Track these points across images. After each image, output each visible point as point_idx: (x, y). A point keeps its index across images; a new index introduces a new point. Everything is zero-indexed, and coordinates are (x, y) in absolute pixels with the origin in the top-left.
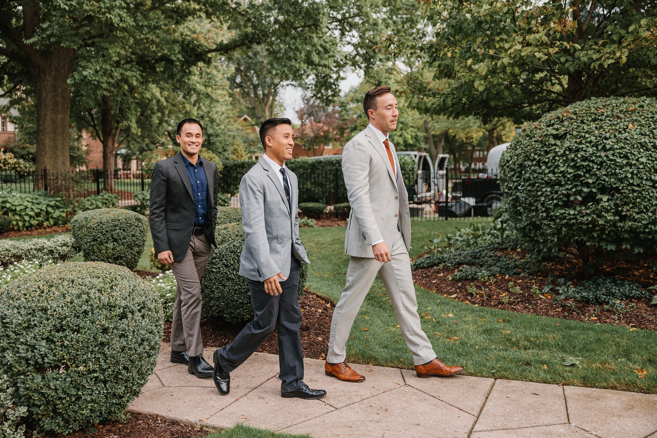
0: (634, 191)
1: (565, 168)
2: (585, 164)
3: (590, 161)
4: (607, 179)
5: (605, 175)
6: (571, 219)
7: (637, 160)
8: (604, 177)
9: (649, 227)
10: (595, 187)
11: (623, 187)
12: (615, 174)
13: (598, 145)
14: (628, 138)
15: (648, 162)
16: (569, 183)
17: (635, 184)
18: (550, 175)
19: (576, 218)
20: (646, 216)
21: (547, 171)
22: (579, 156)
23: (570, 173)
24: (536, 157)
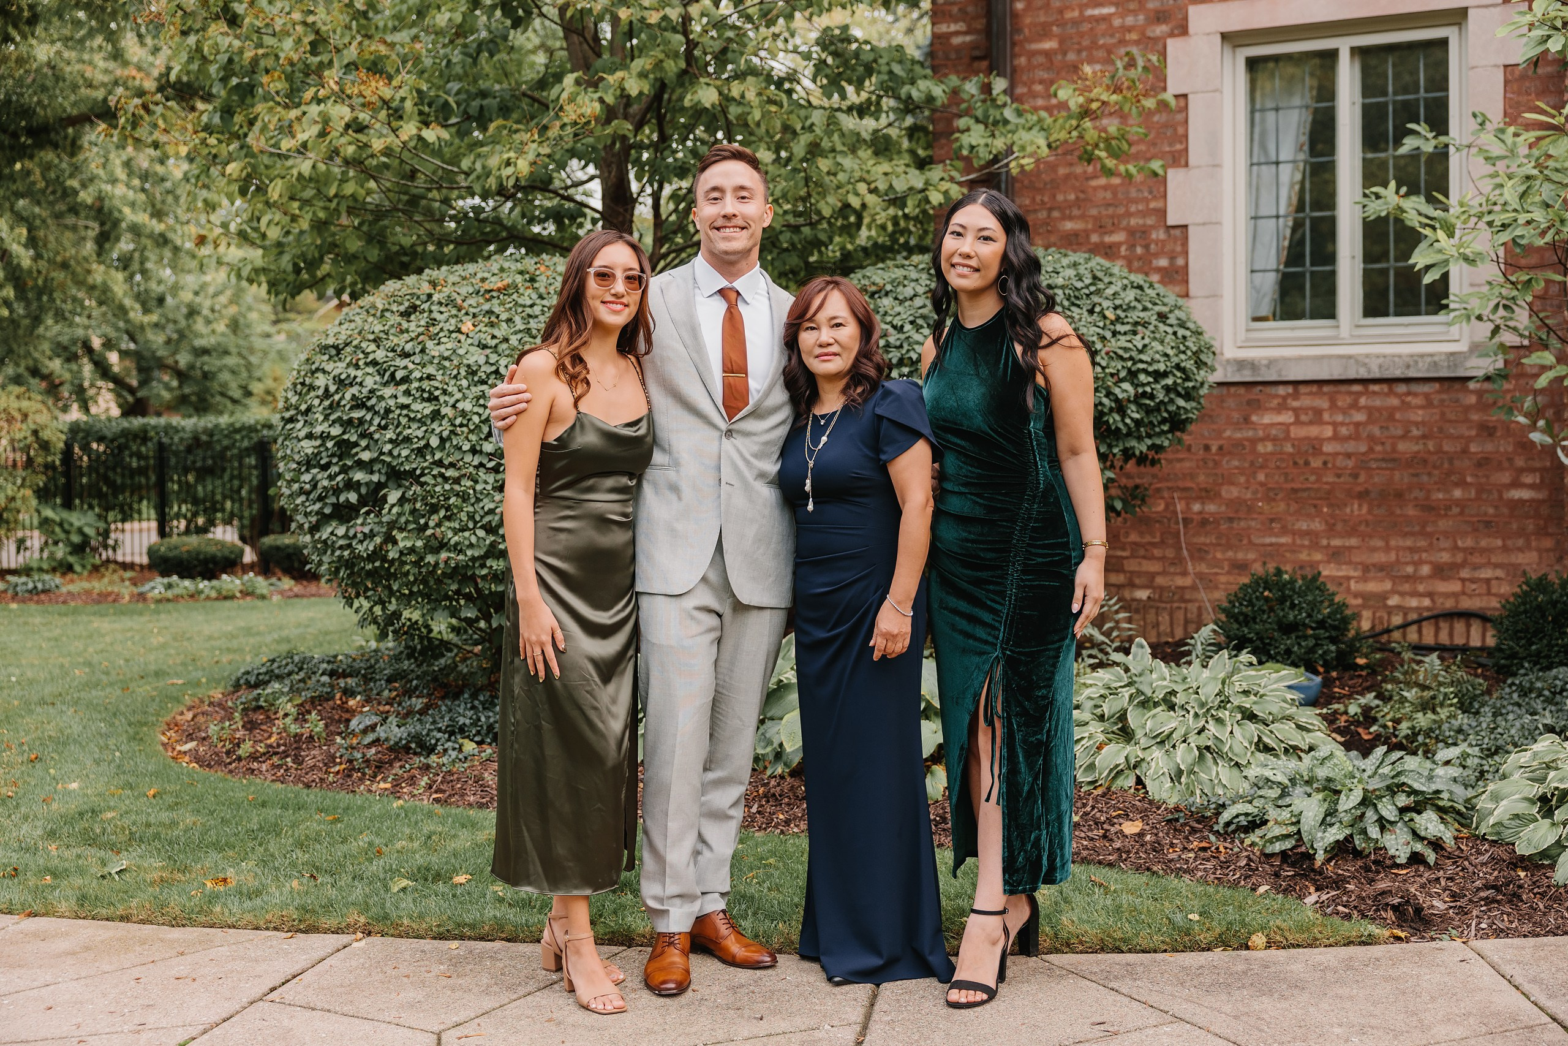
0: (446, 479)
1: (326, 424)
2: (357, 414)
3: (369, 409)
4: (395, 453)
5: (391, 441)
6: (341, 548)
7: (454, 406)
8: (389, 447)
9: (489, 563)
10: (379, 471)
11: (423, 469)
12: (407, 439)
13: (385, 371)
14: (446, 354)
15: (476, 409)
16: (335, 460)
17: (446, 462)
18: (305, 443)
19: (349, 546)
20: (473, 539)
21: (302, 434)
22: (348, 396)
23: (334, 438)
24: (294, 400)
